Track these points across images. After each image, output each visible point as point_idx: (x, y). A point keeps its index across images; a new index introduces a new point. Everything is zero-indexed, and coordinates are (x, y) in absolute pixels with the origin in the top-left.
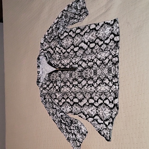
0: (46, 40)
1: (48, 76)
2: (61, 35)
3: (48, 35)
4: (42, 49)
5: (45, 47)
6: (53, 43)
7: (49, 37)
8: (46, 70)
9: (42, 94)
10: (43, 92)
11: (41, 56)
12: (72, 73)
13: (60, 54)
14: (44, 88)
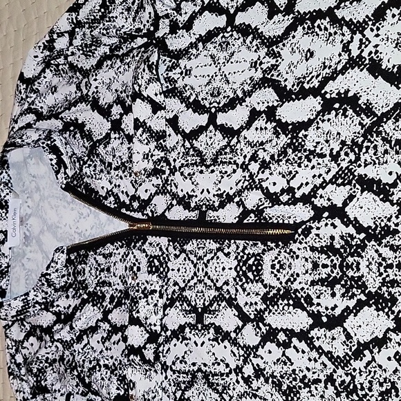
0: (61, 60)
1: (69, 261)
2: (174, 28)
3: (72, 34)
4: (29, 111)
5: (50, 100)
6: (112, 73)
7: (77, 42)
8: (52, 228)
9: (19, 359)
10: (24, 351)
11: (21, 146)
12: (259, 258)
13: (160, 136)
14: (34, 328)
